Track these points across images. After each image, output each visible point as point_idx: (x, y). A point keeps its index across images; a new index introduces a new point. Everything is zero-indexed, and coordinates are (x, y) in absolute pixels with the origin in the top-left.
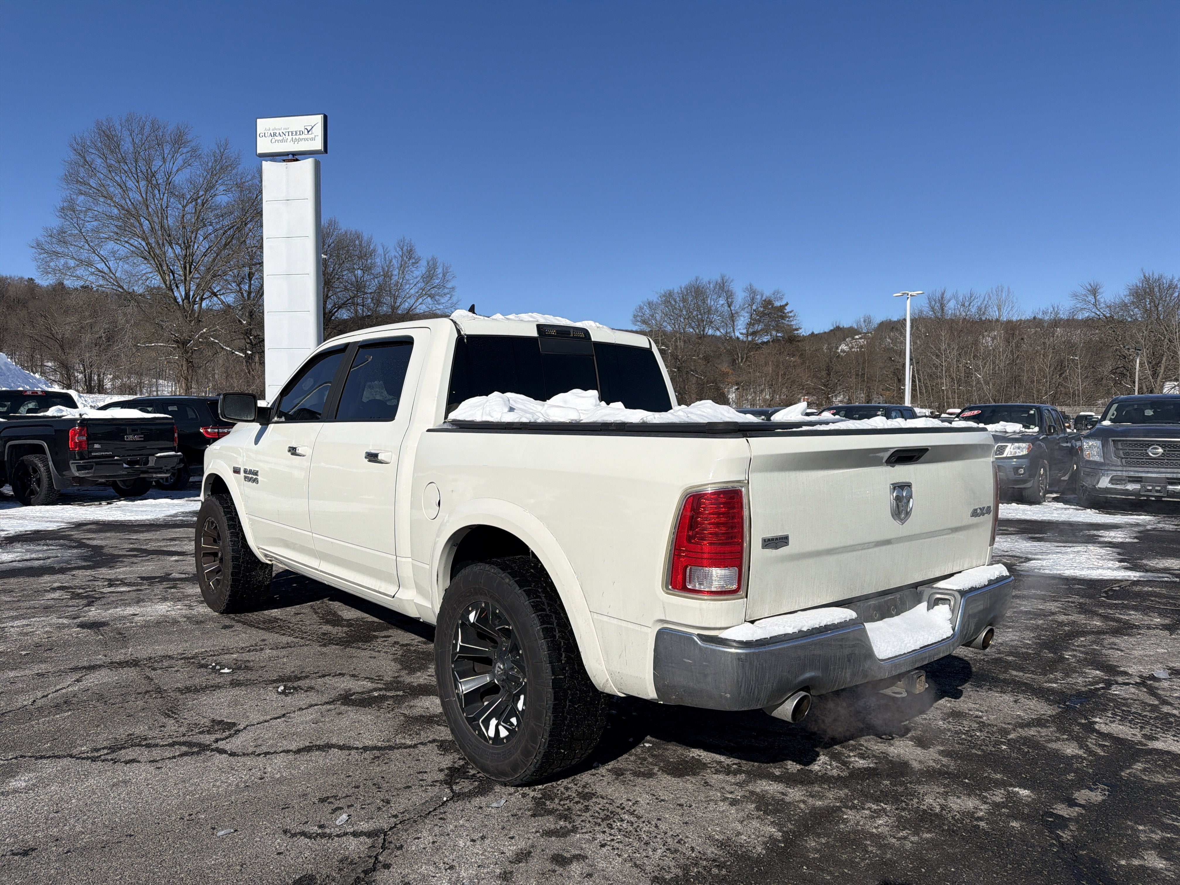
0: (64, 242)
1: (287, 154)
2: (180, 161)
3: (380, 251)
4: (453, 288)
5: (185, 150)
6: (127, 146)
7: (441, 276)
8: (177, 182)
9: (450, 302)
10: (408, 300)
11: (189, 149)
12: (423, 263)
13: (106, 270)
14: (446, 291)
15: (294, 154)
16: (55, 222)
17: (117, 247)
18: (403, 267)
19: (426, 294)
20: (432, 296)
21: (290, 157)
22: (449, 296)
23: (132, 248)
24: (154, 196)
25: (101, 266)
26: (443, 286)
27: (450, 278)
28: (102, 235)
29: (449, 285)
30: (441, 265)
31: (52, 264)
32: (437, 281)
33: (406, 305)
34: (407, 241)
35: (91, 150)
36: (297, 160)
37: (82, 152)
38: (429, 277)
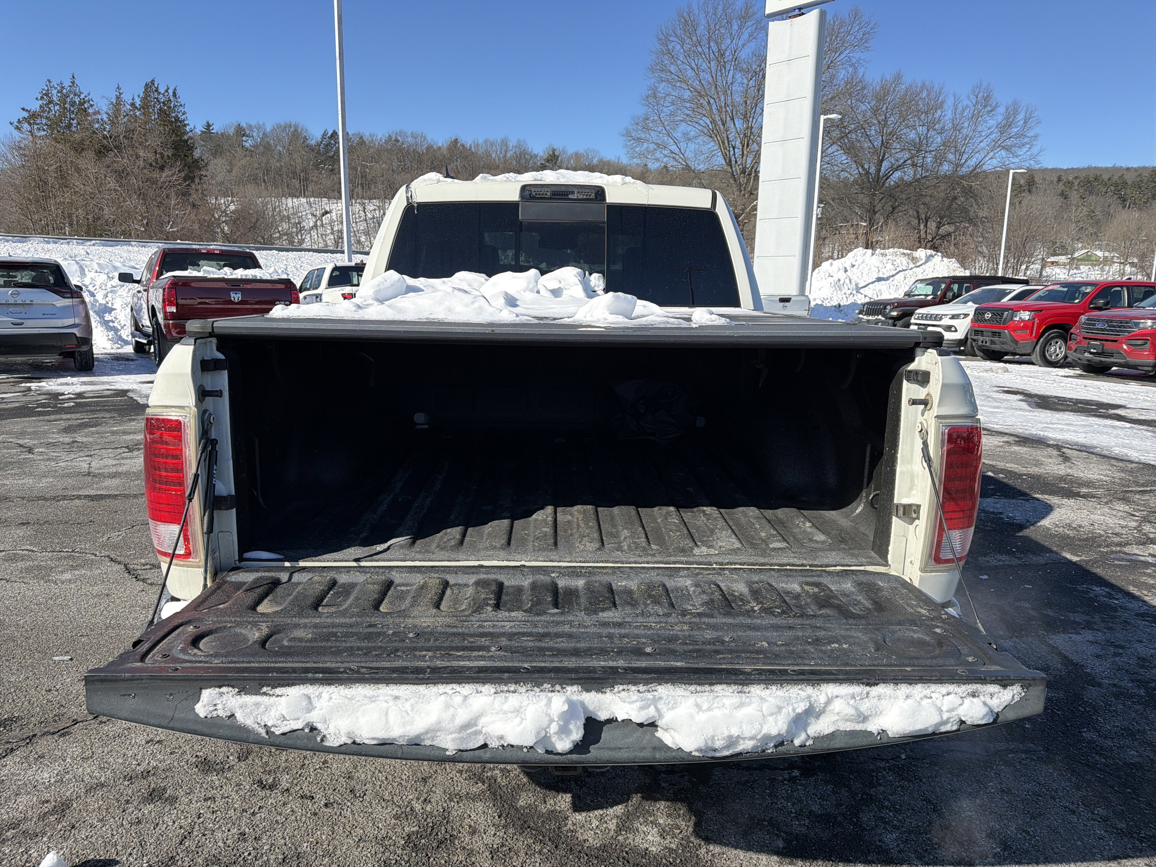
0: (646, 128)
1: (794, 9)
2: (745, 36)
3: (950, 102)
4: (1036, 136)
5: (750, 23)
6: (702, 30)
7: (1021, 123)
8: (743, 57)
9: (1029, 153)
10: (977, 155)
11: (754, 22)
12: (1001, 110)
13: (677, 151)
14: (1026, 140)
15: (800, 8)
16: (640, 110)
17: (690, 128)
18: (975, 118)
19: (999, 146)
20: (1007, 149)
21: (797, 12)
22: (1028, 146)
23: (700, 128)
24: (722, 74)
25: (674, 148)
26: (1020, 135)
27: (1033, 125)
28: (677, 118)
29: (1031, 134)
30: (1025, 109)
31: (637, 149)
32: (1016, 130)
33: (972, 162)
34: (984, 86)
35: (672, 39)
36: (803, 14)
37: (665, 41)
38: (1005, 127)
